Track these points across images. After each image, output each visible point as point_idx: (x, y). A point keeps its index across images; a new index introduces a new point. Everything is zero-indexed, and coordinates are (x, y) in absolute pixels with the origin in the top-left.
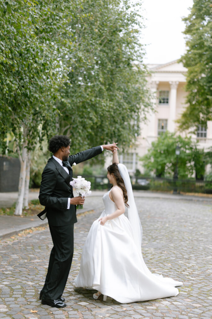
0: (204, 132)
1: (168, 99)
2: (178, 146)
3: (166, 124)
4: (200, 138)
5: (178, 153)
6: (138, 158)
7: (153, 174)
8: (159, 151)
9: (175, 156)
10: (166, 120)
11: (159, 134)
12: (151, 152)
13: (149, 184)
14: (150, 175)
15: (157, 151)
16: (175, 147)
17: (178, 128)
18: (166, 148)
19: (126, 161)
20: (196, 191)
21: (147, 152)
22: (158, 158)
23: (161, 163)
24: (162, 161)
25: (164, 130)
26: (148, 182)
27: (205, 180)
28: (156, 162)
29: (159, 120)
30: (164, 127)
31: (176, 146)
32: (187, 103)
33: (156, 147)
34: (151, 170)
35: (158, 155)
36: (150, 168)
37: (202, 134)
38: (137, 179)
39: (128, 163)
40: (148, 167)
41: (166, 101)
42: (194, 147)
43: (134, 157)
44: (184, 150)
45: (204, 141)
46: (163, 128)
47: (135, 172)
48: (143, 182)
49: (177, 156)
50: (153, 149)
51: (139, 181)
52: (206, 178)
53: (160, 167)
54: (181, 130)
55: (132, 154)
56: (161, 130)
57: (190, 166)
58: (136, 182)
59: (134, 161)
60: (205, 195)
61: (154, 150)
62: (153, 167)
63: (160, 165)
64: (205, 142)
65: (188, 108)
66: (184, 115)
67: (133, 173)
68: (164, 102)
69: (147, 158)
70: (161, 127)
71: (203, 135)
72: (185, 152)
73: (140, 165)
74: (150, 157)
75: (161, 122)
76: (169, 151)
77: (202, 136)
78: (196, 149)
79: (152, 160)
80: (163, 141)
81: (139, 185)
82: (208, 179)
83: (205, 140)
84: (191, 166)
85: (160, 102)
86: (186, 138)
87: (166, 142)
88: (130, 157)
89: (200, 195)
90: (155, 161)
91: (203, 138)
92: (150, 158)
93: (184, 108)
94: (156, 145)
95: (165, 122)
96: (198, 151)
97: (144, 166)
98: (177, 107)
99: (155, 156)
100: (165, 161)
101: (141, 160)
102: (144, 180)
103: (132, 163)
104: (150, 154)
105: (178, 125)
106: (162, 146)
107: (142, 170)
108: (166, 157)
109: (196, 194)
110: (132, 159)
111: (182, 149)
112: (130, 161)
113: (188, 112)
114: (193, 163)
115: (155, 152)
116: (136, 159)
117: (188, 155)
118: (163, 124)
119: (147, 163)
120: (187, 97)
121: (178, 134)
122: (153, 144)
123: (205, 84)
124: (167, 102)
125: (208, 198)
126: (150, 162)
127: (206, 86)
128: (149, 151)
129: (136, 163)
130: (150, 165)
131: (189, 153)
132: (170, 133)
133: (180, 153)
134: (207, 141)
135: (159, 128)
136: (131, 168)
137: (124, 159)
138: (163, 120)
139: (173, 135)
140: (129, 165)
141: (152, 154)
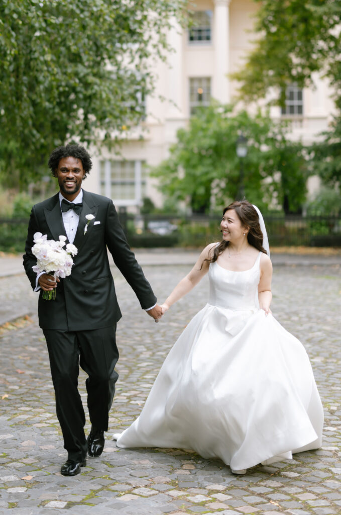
0: (296, 103)
1: (208, 30)
2: (242, 136)
3: (209, 89)
4: (288, 116)
5: (241, 152)
6: (148, 171)
7: (183, 207)
8: (196, 151)
9: (237, 160)
10: (208, 79)
11: (193, 111)
12: (178, 153)
13: (175, 231)
14: (175, 211)
15: (192, 151)
16: (234, 139)
17: (238, 94)
18: (213, 142)
19: (118, 179)
20: (291, 243)
21: (167, 155)
22: (195, 167)
23: (204, 179)
24: (207, 173)
25: (205, 103)
26: (174, 227)
27: (304, 214)
28: (191, 177)
29: (192, 80)
30: (205, 97)
31: (237, 136)
32: (259, 29)
33: (188, 142)
34: (180, 198)
35: (194, 161)
36: (178, 193)
37: (292, 107)
38: (146, 221)
39: (123, 184)
40: (172, 192)
41: (204, 34)
42: (279, 138)
43: (138, 168)
44: (256, 145)
45: (298, 124)
46: (200, 97)
47: (141, 204)
48: (160, 227)
49: (241, 159)
50: (181, 146)
51: (152, 225)
52: (309, 209)
53: (201, 191)
54: (247, 97)
55: (133, 163)
56: (196, 104)
57: (271, 184)
58: (146, 228)
59: (138, 179)
60: (313, 250)
61: (186, 149)
62: (184, 190)
63: (201, 184)
64: (301, 126)
65: (262, 43)
66: (255, 60)
67: (137, 206)
68: (200, 38)
69: (168, 169)
70: (196, 97)
71: (296, 109)
72: (259, 150)
73: (154, 186)
74: (176, 165)
75: (196, 84)
76: (220, 150)
77: (292, 112)
78: (284, 141)
79: (181, 174)
80: (205, 125)
81: (153, 234)
82: (313, 213)
83: (301, 121)
84: (274, 183)
85: (192, 39)
86: (259, 116)
87: (213, 127)
88: (128, 169)
89: (302, 250)
90: (188, 175)
91: (296, 116)
92: (175, 170)
93: (251, 42)
94: (188, 136)
95: (204, 84)
96: (288, 145)
97: (163, 189)
98: (233, 47)
99: (189, 164)
100: (214, 174)
101: (154, 174)
102: (164, 224)
103: (132, 184)
104: (175, 158)
105: (239, 85)
106: (205, 137)
107: (159, 200)
108: (214, 165)
109: (292, 250)
110: (133, 175)
111: (251, 142)
112: (128, 179)
113: (264, 53)
114: (277, 176)
115: (187, 154)
116: (143, 174)
117: (267, 158)
118: (200, 91)
119: (168, 181)
120: (260, 15)
121: (240, 107)
122: (180, 135)
124: (208, 38)
125: (320, 256)
126: (175, 179)
128: (172, 151)
129: (143, 184)
130: (176, 185)
131: (269, 152)
132: (220, 106)
133: (248, 153)
134: (305, 122)
135: (191, 99)
136: (132, 196)
137: (113, 175)
138: (200, 80)
139: (229, 109)
140: (127, 189)
141: (181, 158)
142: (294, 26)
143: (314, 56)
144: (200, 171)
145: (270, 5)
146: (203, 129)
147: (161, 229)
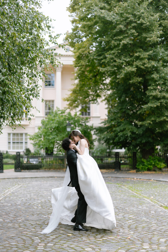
2: (69, 123)
3: (53, 105)
4: (84, 116)
5: (69, 129)
7: (43, 152)
9: (67, 133)
10: (53, 101)
11: (46, 114)
12: (42, 130)
13: (40, 162)
14: (40, 154)
15: (48, 129)
16: (65, 124)
17: (67, 106)
18: (57, 125)
19: (16, 141)
21: (37, 131)
22: (49, 135)
23: (52, 141)
24: (54, 138)
25: (52, 110)
29: (46, 101)
30: (51, 108)
31: (67, 123)
33: (46, 125)
34: (42, 148)
38: (28, 158)
39: (18, 143)
41: (51, 83)
43: (24, 137)
44: (75, 127)
50: (43, 127)
51: (31, 160)
54: (71, 108)
55: (22, 134)
56: (48, 111)
58: (28, 161)
59: (24, 141)
61: (45, 128)
62: (44, 145)
66: (74, 92)
67: (24, 152)
69: (38, 136)
71: (87, 114)
74: (41, 135)
75: (48, 103)
76: (60, 129)
78: (86, 125)
80: (53, 118)
86: (76, 115)
87: (57, 119)
88: (20, 137)
94: (46, 123)
95: (51, 103)
97: (35, 145)
98: (63, 89)
100: (57, 139)
101: (31, 139)
103: (22, 143)
104: (40, 132)
106: (53, 123)
107: (32, 150)
108: (57, 135)
110: (22, 139)
111: (72, 126)
112: (20, 141)
113: (78, 89)
115: (45, 130)
116: (26, 139)
121: (68, 111)
122: (43, 122)
123: (95, 57)
124: (53, 85)
126: (40, 141)
127: (96, 59)
128: (39, 129)
129: (26, 143)
130: (41, 143)
135: (46, 109)
136: (21, 148)
137: (13, 139)
138: (49, 101)
139: (63, 112)
140: (19, 145)
141: (43, 132)
142: (91, 79)
143: (98, 91)
144: (51, 137)
145: (81, 68)
146: (52, 120)
147: (34, 162)
